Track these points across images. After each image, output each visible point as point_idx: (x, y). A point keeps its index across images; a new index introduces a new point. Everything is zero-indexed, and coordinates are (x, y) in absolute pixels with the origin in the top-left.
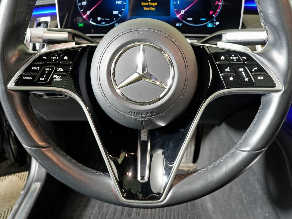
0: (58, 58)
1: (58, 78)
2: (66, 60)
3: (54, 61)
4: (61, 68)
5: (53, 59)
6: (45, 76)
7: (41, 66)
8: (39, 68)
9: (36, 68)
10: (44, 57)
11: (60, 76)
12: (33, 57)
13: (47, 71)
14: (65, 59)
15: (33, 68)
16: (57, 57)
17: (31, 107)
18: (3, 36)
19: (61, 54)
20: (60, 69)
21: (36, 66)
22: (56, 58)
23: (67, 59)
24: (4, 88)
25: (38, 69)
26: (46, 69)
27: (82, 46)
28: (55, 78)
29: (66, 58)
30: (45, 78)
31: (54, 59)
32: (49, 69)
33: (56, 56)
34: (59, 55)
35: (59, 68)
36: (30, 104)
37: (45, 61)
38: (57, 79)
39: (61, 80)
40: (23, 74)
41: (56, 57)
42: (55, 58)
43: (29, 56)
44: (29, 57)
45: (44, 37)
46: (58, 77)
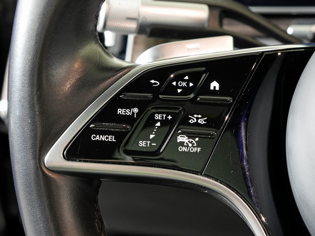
0: (191, 85)
1: (190, 145)
2: (214, 92)
3: (181, 94)
4: (200, 116)
5: (177, 87)
6: (152, 136)
7: (142, 105)
8: (136, 110)
9: (128, 113)
10: (153, 81)
11: (197, 139)
12: (121, 77)
13: (158, 120)
14: (212, 88)
15: (120, 111)
16: (188, 82)
17: (101, 219)
18: (44, 14)
19: (201, 73)
20: (197, 118)
21: (129, 105)
22: (188, 84)
23: (217, 88)
24: (32, 163)
25: (133, 113)
26: (158, 117)
27: (263, 52)
28: (182, 144)
29: (215, 85)
30: (152, 140)
31: (180, 88)
32: (164, 115)
33: (187, 78)
34: (194, 77)
35: (195, 116)
36: (98, 211)
37: (156, 91)
38: (188, 146)
39: (199, 149)
40: (92, 126)
41: (185, 81)
42: (184, 84)
43: (109, 74)
44: (110, 78)
45: (142, 16)
46: (190, 140)
